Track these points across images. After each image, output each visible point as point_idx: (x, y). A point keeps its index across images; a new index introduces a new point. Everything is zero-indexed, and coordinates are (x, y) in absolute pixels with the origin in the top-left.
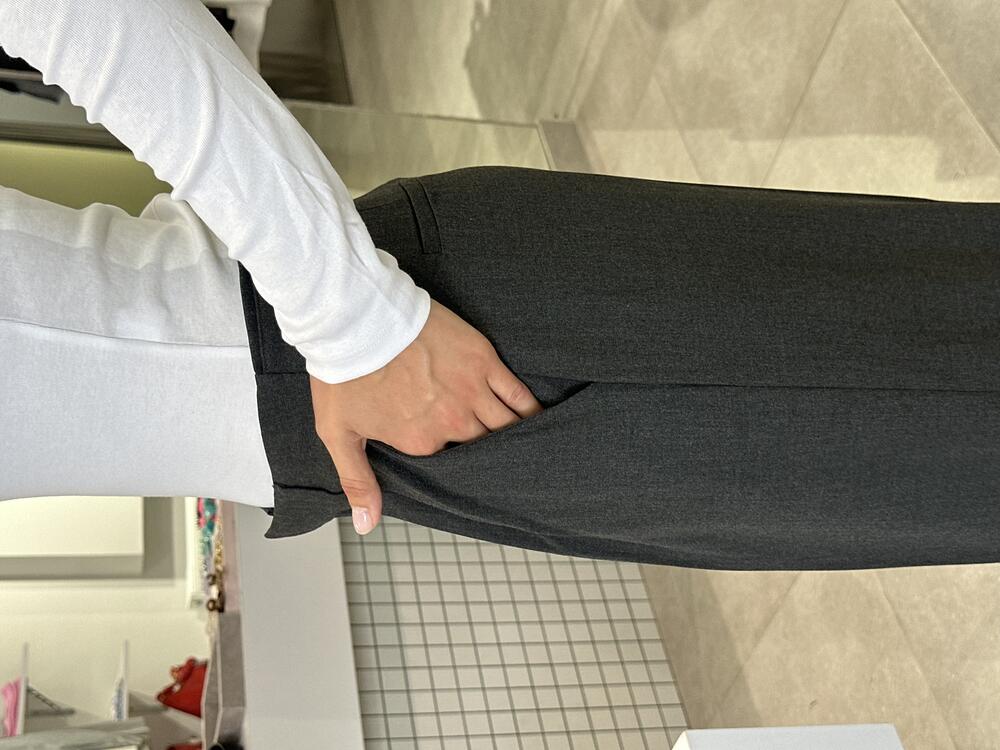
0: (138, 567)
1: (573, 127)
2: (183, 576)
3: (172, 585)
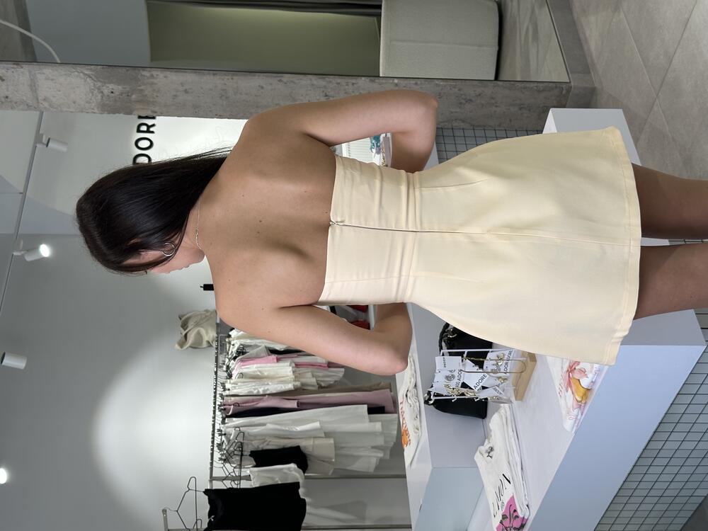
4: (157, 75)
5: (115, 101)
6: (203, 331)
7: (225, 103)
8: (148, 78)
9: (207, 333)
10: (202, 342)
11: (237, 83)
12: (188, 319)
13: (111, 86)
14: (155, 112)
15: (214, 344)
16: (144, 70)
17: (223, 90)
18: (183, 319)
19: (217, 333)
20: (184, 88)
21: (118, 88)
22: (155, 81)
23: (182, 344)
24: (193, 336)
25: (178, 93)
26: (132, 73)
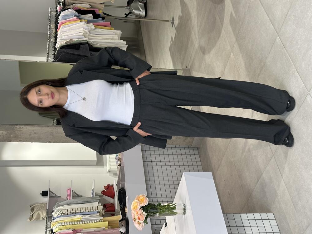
0: (96, 163)
1: (189, 69)
2: (106, 166)
3: (104, 168)
4: (22, 127)
5: (4, 137)
6: (41, 213)
7: (52, 137)
8: (19, 129)
9: (42, 214)
10: (40, 217)
11: (57, 130)
12: (34, 207)
13: (2, 132)
14: (21, 141)
15: (46, 219)
16: (17, 126)
17: (51, 132)
18: (32, 207)
19: (47, 214)
20: (34, 132)
21: (5, 133)
22: (21, 130)
23: (31, 219)
24: (36, 215)
25: (32, 134)
26: (11, 127)
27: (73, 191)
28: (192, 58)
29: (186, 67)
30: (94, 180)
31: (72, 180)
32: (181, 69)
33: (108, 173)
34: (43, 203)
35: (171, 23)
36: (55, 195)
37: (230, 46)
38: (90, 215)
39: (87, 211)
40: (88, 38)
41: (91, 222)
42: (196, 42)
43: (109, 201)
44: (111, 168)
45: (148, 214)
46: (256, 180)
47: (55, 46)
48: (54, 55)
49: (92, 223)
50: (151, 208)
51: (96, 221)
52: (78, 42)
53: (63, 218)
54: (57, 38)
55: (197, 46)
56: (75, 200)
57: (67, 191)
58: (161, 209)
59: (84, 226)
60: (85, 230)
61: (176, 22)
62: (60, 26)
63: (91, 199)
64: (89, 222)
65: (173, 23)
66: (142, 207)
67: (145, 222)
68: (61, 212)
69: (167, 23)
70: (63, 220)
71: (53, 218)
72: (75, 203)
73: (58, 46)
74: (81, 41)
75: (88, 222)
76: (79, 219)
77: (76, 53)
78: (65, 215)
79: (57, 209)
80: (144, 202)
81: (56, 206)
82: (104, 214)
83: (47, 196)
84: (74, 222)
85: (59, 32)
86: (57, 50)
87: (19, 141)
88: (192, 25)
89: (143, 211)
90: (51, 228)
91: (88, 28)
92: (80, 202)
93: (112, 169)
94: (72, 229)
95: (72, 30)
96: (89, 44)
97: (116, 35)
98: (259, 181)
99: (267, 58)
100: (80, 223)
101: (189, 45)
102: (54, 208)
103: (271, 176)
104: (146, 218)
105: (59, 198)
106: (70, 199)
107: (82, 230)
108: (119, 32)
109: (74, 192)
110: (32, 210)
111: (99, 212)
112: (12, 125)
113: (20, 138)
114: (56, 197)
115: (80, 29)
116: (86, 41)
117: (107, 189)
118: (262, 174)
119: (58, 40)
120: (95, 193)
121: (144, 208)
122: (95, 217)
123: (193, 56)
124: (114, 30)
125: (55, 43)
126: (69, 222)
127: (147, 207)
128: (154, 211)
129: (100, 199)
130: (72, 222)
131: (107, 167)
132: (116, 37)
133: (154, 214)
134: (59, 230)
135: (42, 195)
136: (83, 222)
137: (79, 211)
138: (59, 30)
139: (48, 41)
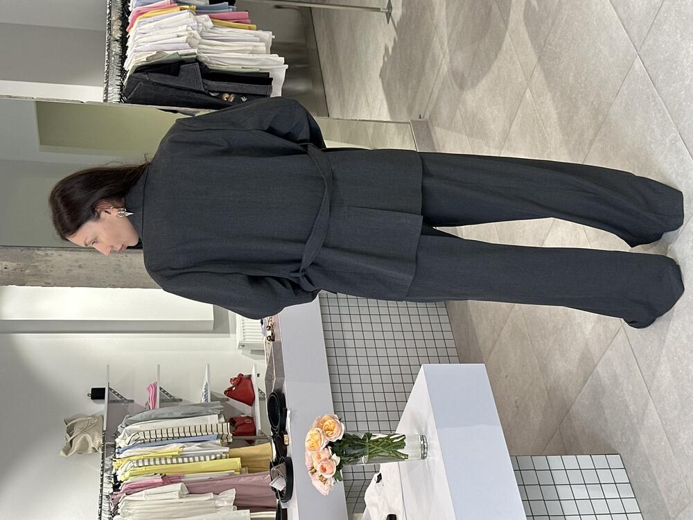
0: (211, 327)
1: (427, 122)
2: (235, 333)
3: (229, 337)
4: (52, 254)
5: (9, 275)
6: (89, 438)
7: (118, 275)
8: (43, 257)
9: (93, 440)
10: (87, 448)
11: (131, 259)
12: (75, 423)
13: (4, 263)
14: (49, 284)
15: (101, 452)
16: (38, 250)
17: (117, 265)
18: (69, 424)
19: (104, 438)
20: (78, 264)
21: (11, 265)
22: (49, 258)
23: (67, 451)
24: (79, 442)
25: (72, 268)
26: (26, 252)
27: (161, 389)
28: (435, 96)
29: (420, 117)
30: (208, 365)
31: (159, 366)
32: (410, 121)
33: (239, 348)
34: (93, 416)
35: (384, 14)
36: (122, 397)
37: (524, 74)
38: (199, 444)
39: (194, 434)
40: (199, 49)
41: (202, 458)
42: (444, 62)
43: (241, 410)
44: (246, 337)
45: (343, 458)
46: (582, 379)
47: (123, 65)
48: (122, 86)
49: (205, 460)
50: (349, 446)
51: (213, 457)
52: (176, 57)
53: (139, 449)
54: (127, 47)
55: (446, 70)
56: (166, 411)
57: (148, 389)
58: (373, 446)
59: (187, 466)
60: (190, 477)
61: (397, 12)
62: (134, 20)
63: (203, 408)
64: (199, 458)
65: (390, 14)
66: (330, 444)
67: (336, 477)
68: (136, 437)
69: (376, 13)
70: (139, 453)
71: (117, 451)
72: (166, 416)
73: (129, 65)
74: (181, 55)
75: (197, 459)
76: (175, 451)
77: (171, 83)
78: (144, 442)
79: (126, 430)
80: (335, 432)
81: (123, 423)
82: (231, 440)
83: (102, 400)
84: (166, 459)
85: (132, 32)
86: (128, 75)
87: (43, 284)
88: (435, 21)
89: (333, 452)
90: (114, 471)
91: (198, 26)
92: (179, 415)
93: (248, 341)
94: (161, 475)
95: (161, 28)
96: (201, 63)
97: (260, 42)
98: (589, 381)
99: (611, 104)
100: (177, 460)
101: (428, 65)
102: (119, 427)
103: (618, 372)
104: (339, 468)
105: (130, 404)
106: (154, 408)
107: (183, 477)
108: (268, 36)
109: (164, 391)
110: (70, 431)
111: (219, 437)
112: (29, 247)
113: (47, 276)
114: (122, 402)
115: (180, 28)
116: (195, 56)
117: (238, 385)
118: (595, 366)
119: (129, 53)
120: (211, 394)
121: (334, 447)
122: (211, 448)
123: (436, 91)
124: (257, 30)
125: (123, 58)
126: (155, 460)
127: (342, 443)
128: (356, 452)
129: (222, 407)
130: (160, 460)
131: (237, 334)
132: (262, 47)
133: (356, 458)
134: (131, 476)
135: (92, 399)
136: (186, 460)
137: (177, 435)
138: (130, 28)
139: (107, 53)
